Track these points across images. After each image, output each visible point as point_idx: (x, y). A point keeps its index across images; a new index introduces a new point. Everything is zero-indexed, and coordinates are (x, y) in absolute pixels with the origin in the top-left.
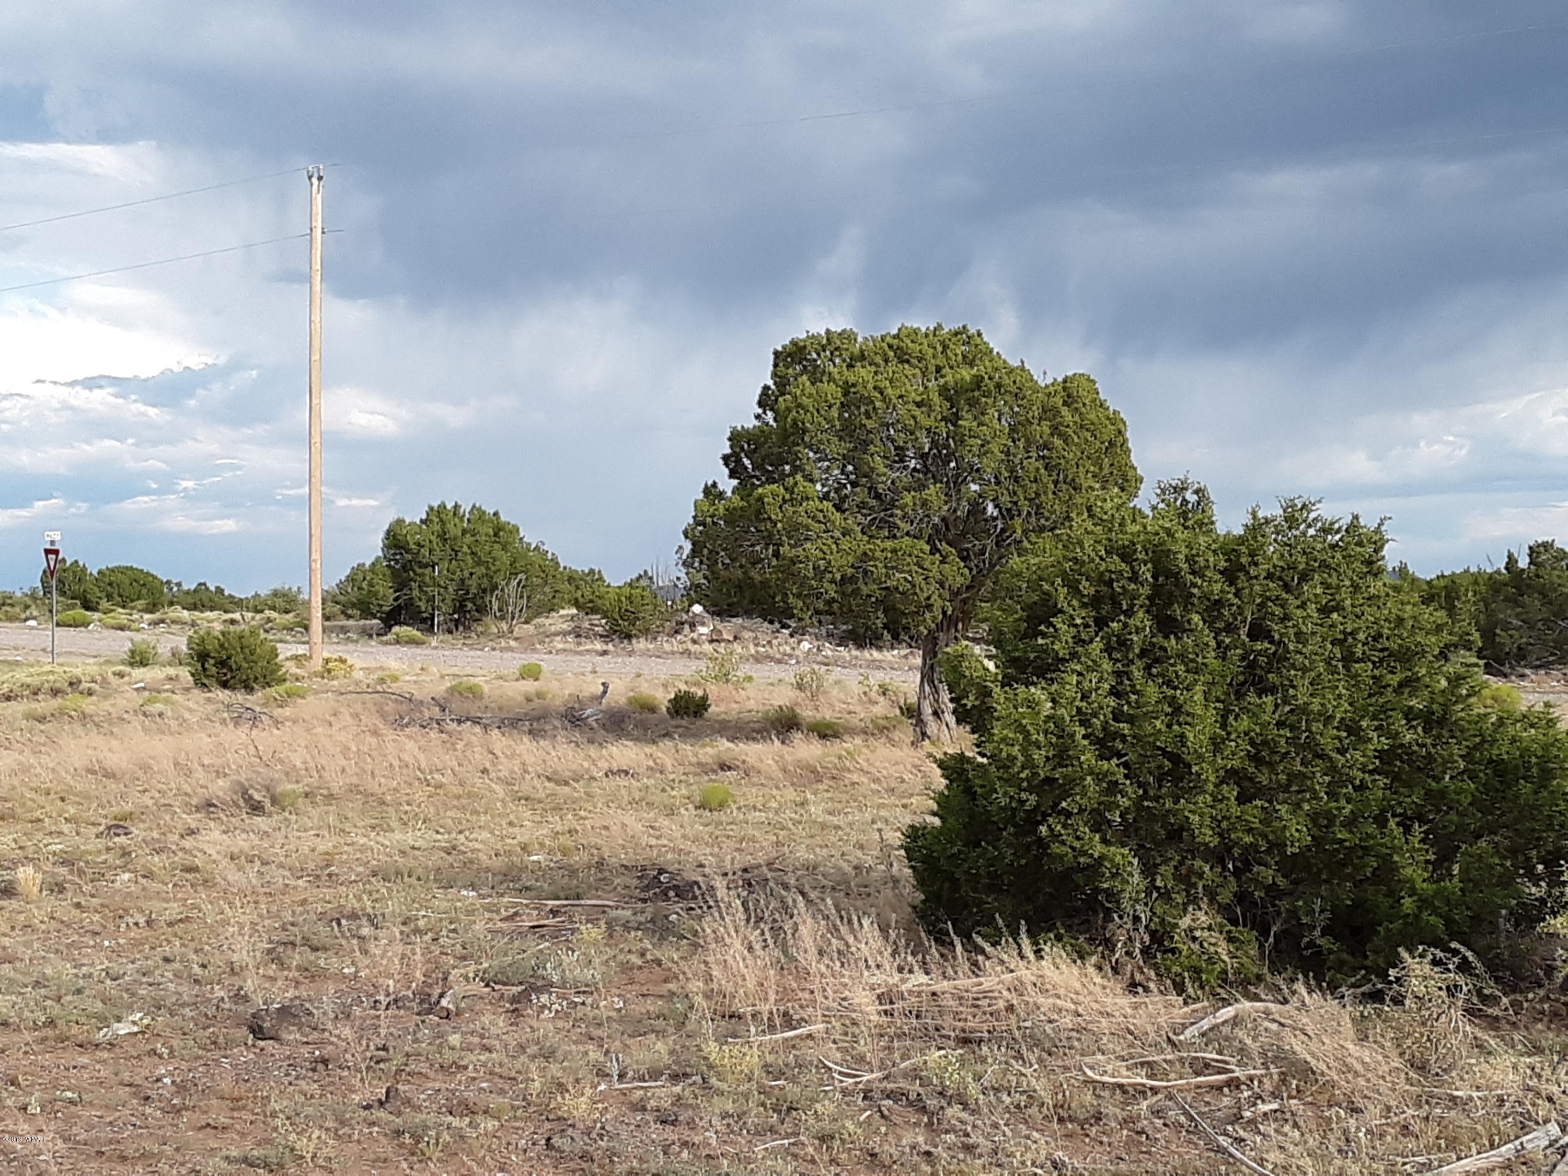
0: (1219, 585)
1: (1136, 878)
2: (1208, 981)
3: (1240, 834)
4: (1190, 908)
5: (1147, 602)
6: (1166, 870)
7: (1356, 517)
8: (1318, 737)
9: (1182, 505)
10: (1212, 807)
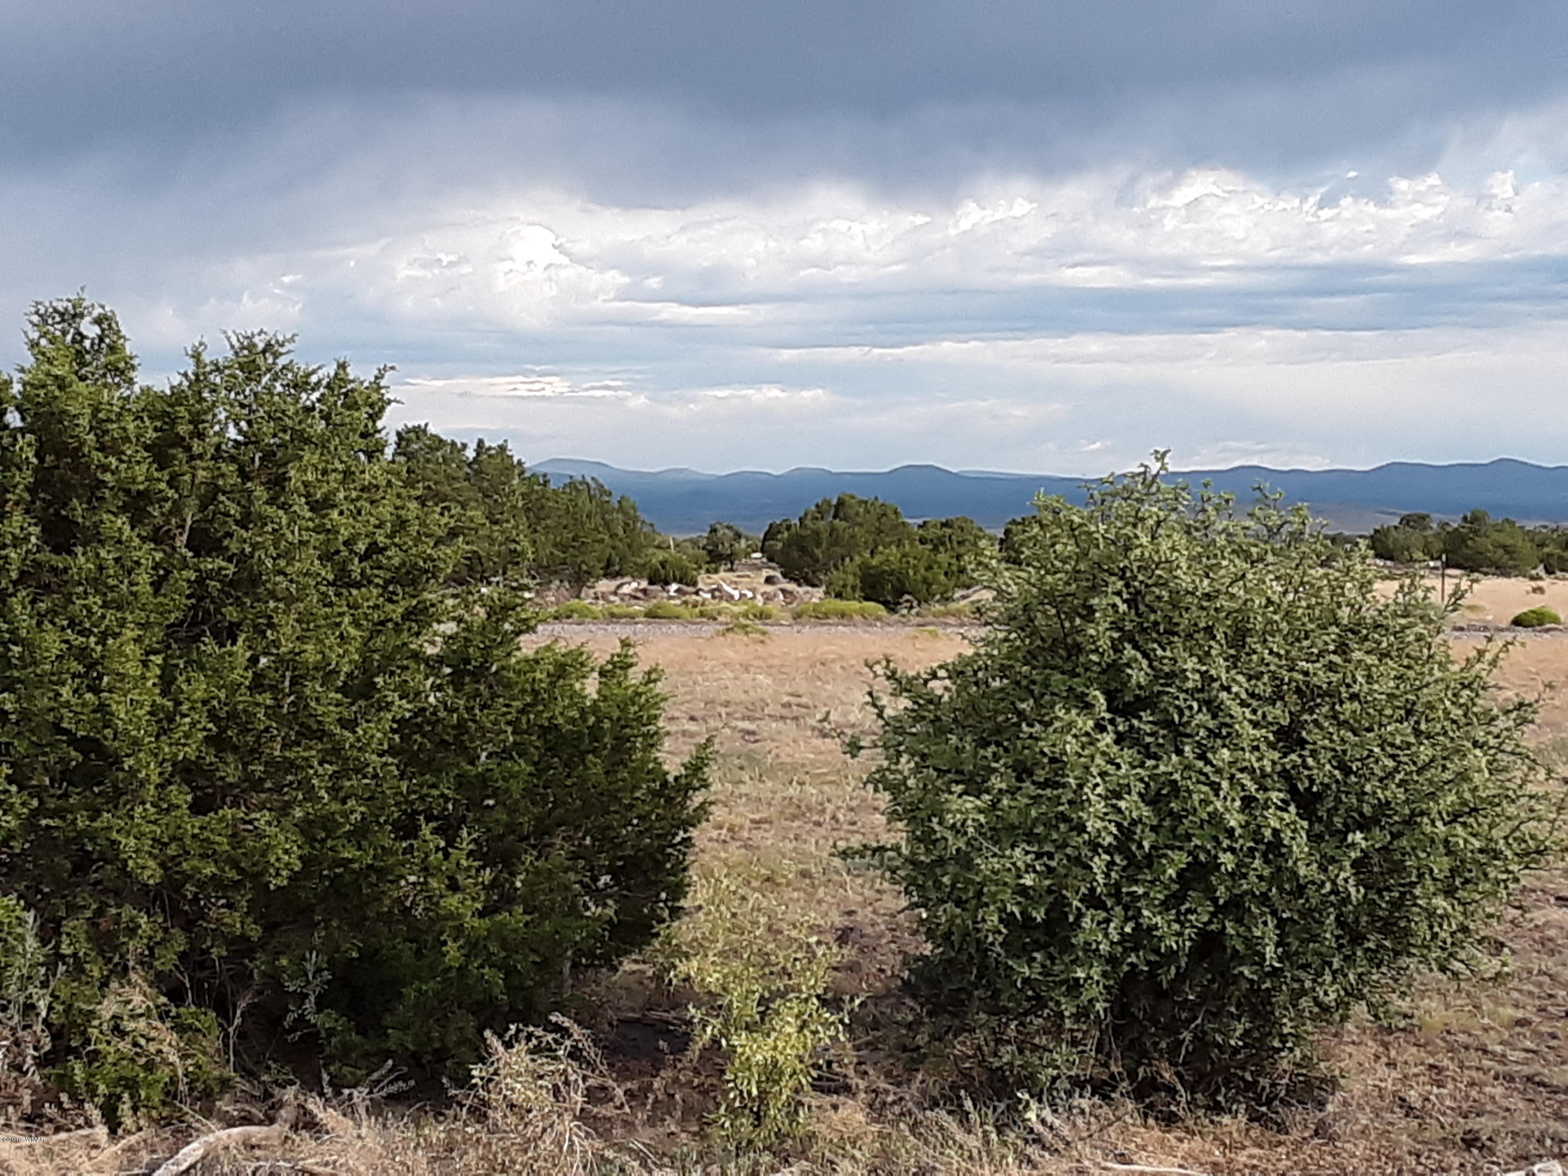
0: (144, 467)
1: (31, 943)
2: (148, 1098)
3: (195, 862)
4: (114, 985)
5: (26, 496)
6: (75, 925)
7: (342, 366)
8: (313, 704)
9: (74, 341)
10: (154, 823)
